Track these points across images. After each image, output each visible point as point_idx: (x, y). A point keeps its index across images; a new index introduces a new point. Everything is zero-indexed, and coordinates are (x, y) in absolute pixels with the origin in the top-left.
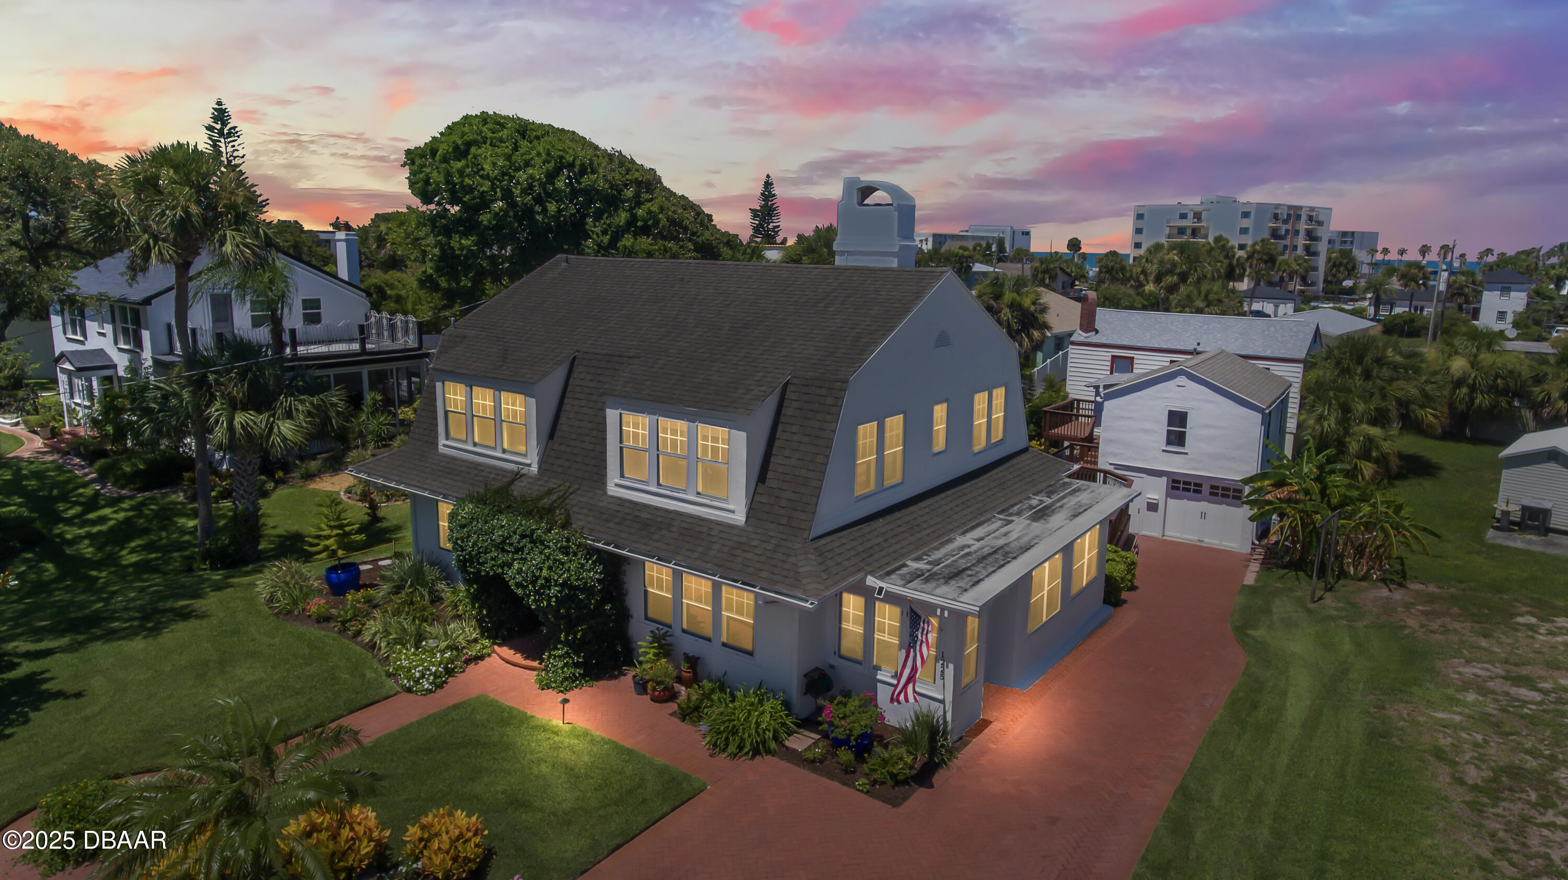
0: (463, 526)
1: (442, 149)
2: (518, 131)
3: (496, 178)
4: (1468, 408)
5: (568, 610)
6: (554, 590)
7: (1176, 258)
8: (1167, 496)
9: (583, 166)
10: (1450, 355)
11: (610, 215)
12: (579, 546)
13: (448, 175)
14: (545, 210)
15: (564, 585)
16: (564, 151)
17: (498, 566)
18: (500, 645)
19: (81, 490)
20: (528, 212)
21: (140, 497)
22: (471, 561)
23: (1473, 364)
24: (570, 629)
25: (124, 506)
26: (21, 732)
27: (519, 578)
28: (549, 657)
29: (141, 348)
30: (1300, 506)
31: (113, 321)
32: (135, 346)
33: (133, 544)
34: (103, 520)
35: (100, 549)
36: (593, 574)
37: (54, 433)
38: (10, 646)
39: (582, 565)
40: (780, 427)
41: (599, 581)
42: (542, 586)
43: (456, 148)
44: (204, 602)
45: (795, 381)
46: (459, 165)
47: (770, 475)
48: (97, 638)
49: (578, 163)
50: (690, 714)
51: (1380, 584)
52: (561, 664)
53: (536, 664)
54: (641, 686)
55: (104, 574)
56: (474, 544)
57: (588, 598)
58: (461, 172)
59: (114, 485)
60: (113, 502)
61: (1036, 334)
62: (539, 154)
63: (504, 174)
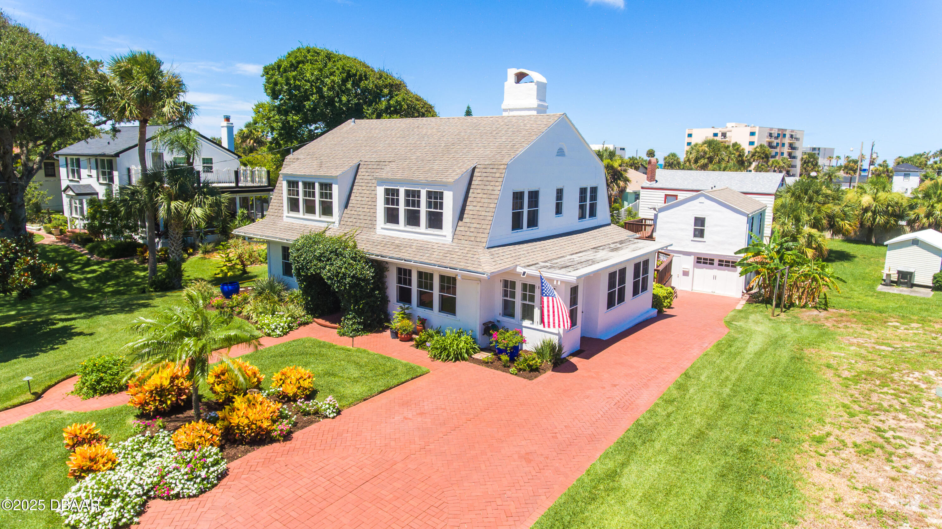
0: (298, 250)
1: (285, 64)
2: (326, 57)
3: (313, 81)
4: (872, 225)
5: (355, 292)
6: (348, 280)
7: (706, 149)
8: (694, 267)
9: (361, 75)
10: (861, 194)
11: (377, 103)
12: (361, 257)
13: (288, 79)
14: (340, 101)
15: (353, 277)
16: (351, 67)
17: (318, 269)
18: (317, 318)
19: (80, 258)
20: (331, 102)
21: (114, 261)
22: (302, 269)
23: (874, 200)
24: (356, 303)
25: (105, 265)
26: (62, 347)
27: (329, 274)
28: (344, 320)
29: (113, 181)
30: (767, 266)
31: (97, 168)
32: (109, 181)
33: (109, 283)
34: (94, 271)
35: (92, 284)
36: (369, 273)
37: (62, 232)
38: (52, 317)
39: (363, 268)
40: (471, 191)
41: (372, 277)
42: (342, 278)
43: (292, 65)
44: (154, 302)
45: (479, 166)
46: (294, 73)
47: (465, 216)
48: (100, 314)
49: (358, 74)
50: (420, 345)
51: (813, 309)
52: (351, 322)
53: (337, 325)
54: (395, 334)
55: (95, 296)
56: (305, 258)
57: (366, 285)
58: (295, 78)
59: (98, 255)
60: (98, 263)
61: (622, 184)
62: (338, 69)
63: (317, 79)
